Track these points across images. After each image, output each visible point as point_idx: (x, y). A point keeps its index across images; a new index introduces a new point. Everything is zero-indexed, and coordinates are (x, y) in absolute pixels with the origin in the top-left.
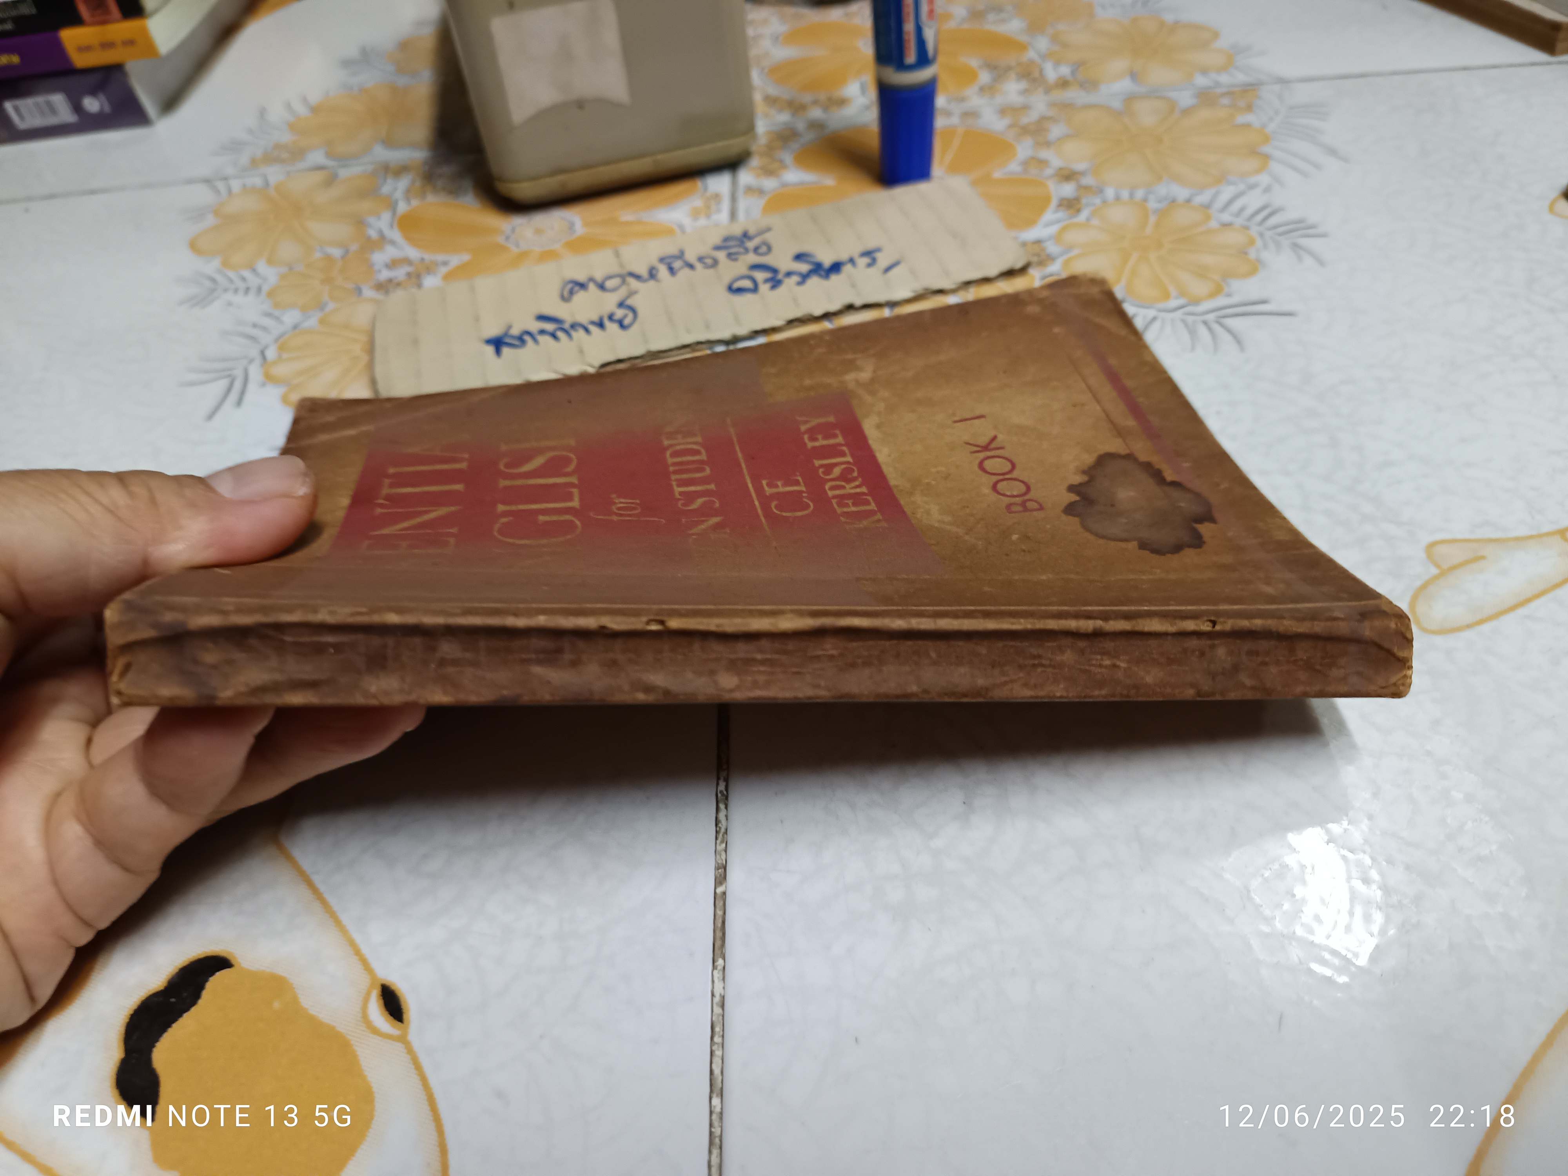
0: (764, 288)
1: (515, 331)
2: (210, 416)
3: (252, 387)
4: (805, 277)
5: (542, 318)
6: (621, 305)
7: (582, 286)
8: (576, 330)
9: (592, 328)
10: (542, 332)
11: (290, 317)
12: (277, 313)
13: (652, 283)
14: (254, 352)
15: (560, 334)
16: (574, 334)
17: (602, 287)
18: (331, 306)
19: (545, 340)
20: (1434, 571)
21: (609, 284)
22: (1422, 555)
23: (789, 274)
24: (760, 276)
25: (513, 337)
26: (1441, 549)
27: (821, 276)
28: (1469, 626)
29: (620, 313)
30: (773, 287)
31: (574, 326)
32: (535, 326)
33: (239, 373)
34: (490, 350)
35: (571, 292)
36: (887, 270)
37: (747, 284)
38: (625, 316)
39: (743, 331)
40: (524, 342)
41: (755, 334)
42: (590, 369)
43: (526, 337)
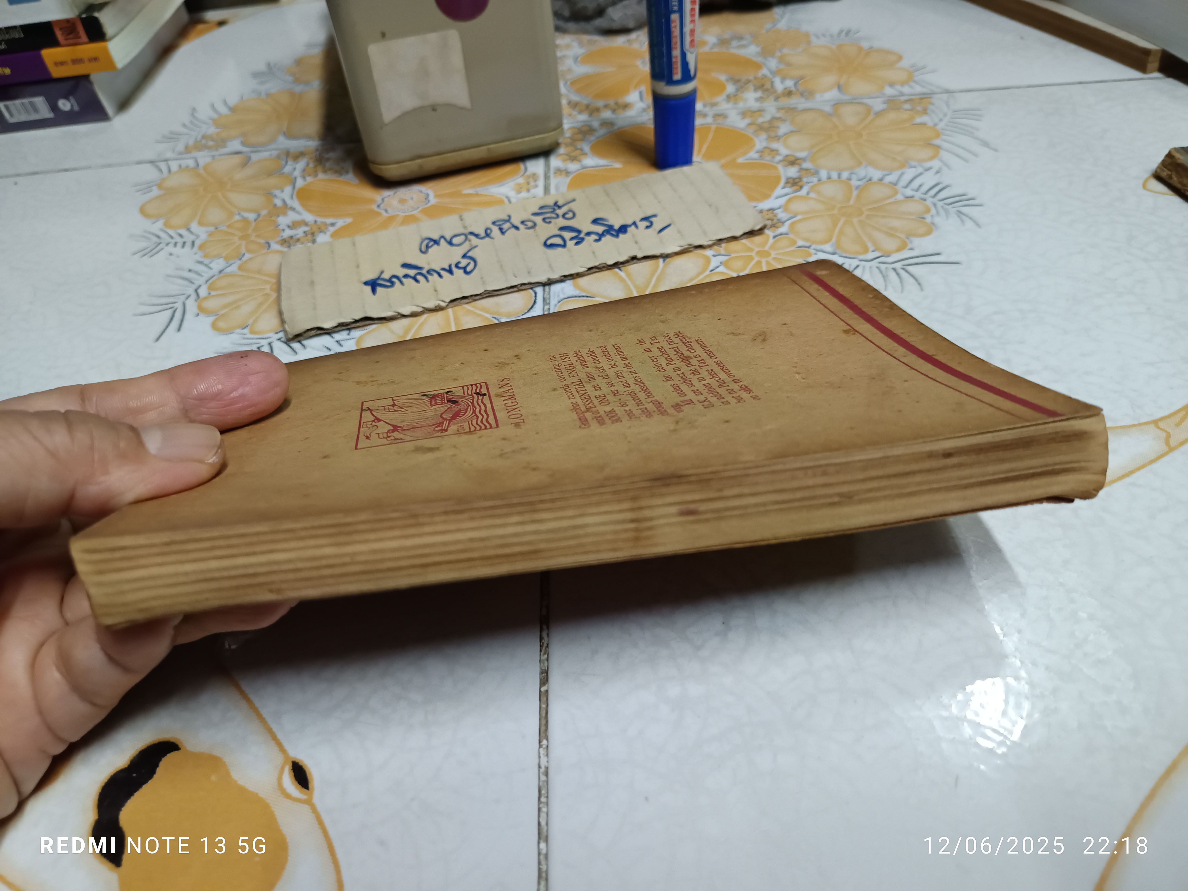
0: (570, 244)
1: (386, 276)
2: (158, 339)
3: (188, 316)
4: (601, 236)
5: (405, 266)
6: (464, 256)
7: (436, 242)
8: (431, 275)
9: (443, 273)
10: (406, 276)
11: (218, 265)
12: (206, 261)
13: (487, 239)
14: (191, 291)
15: (419, 277)
16: (429, 277)
17: (450, 243)
18: (247, 256)
19: (408, 281)
21: (455, 241)
23: (588, 234)
24: (567, 235)
25: (384, 280)
27: (612, 235)
29: (464, 262)
30: (577, 244)
31: (429, 272)
32: (401, 272)
33: (179, 306)
34: (368, 288)
35: (427, 247)
36: (660, 231)
37: (558, 241)
38: (468, 264)
39: (555, 276)
40: (393, 284)
41: (565, 278)
42: (443, 304)
43: (394, 280)
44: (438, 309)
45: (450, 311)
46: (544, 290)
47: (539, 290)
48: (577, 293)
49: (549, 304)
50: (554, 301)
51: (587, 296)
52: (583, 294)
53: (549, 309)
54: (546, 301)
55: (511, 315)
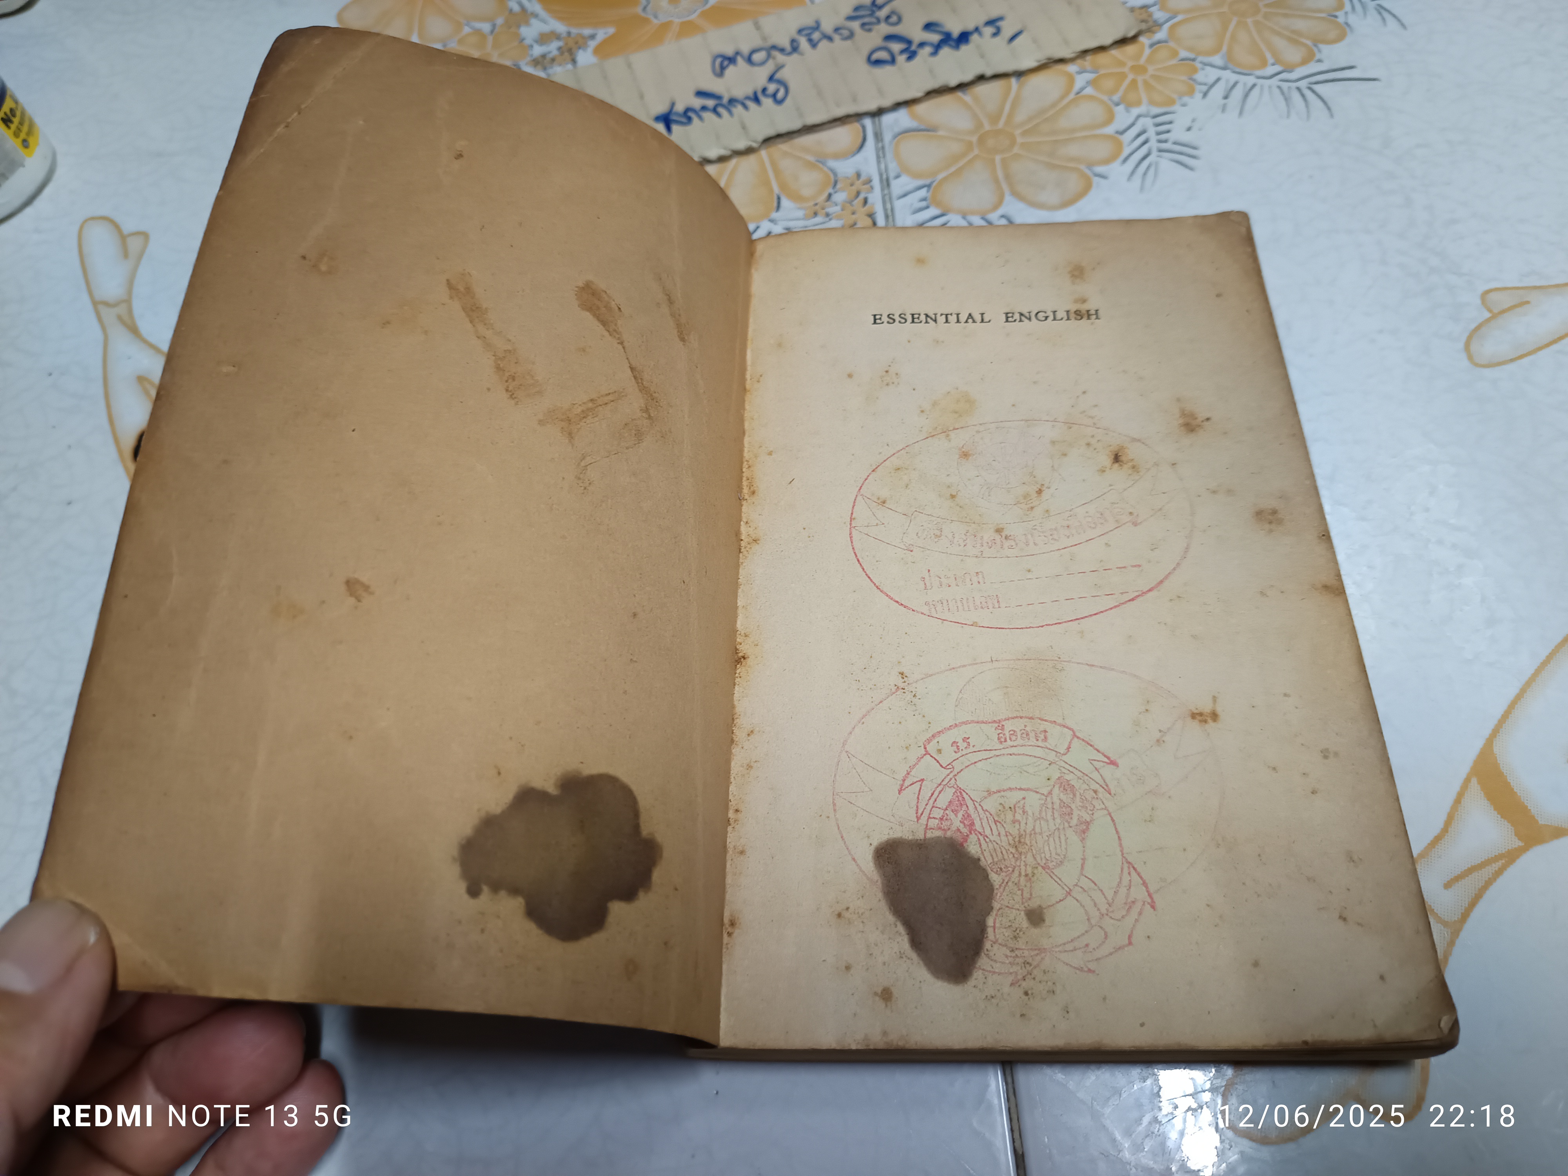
0: (901, 60)
1: (680, 108)
4: (936, 48)
5: (700, 94)
6: (771, 79)
7: (731, 60)
8: (735, 106)
9: (749, 103)
10: (704, 108)
13: (796, 56)
15: (721, 110)
16: (734, 110)
17: (750, 61)
19: (707, 115)
20: (1487, 315)
21: (755, 58)
22: (1478, 301)
23: (922, 45)
24: (895, 47)
25: (677, 114)
26: (1493, 296)
27: (951, 47)
28: (1512, 361)
29: (772, 87)
30: (909, 59)
31: (732, 101)
32: (697, 103)
34: (662, 126)
35: (722, 67)
36: (1012, 39)
37: (884, 55)
38: (778, 90)
39: (887, 103)
40: (690, 119)
41: (898, 106)
42: (755, 145)
43: (690, 114)
44: (749, 151)
45: (763, 153)
46: (874, 123)
47: (868, 122)
48: (913, 124)
49: (882, 140)
50: (887, 137)
51: (927, 130)
52: (922, 127)
53: (883, 148)
54: (878, 136)
55: (838, 156)
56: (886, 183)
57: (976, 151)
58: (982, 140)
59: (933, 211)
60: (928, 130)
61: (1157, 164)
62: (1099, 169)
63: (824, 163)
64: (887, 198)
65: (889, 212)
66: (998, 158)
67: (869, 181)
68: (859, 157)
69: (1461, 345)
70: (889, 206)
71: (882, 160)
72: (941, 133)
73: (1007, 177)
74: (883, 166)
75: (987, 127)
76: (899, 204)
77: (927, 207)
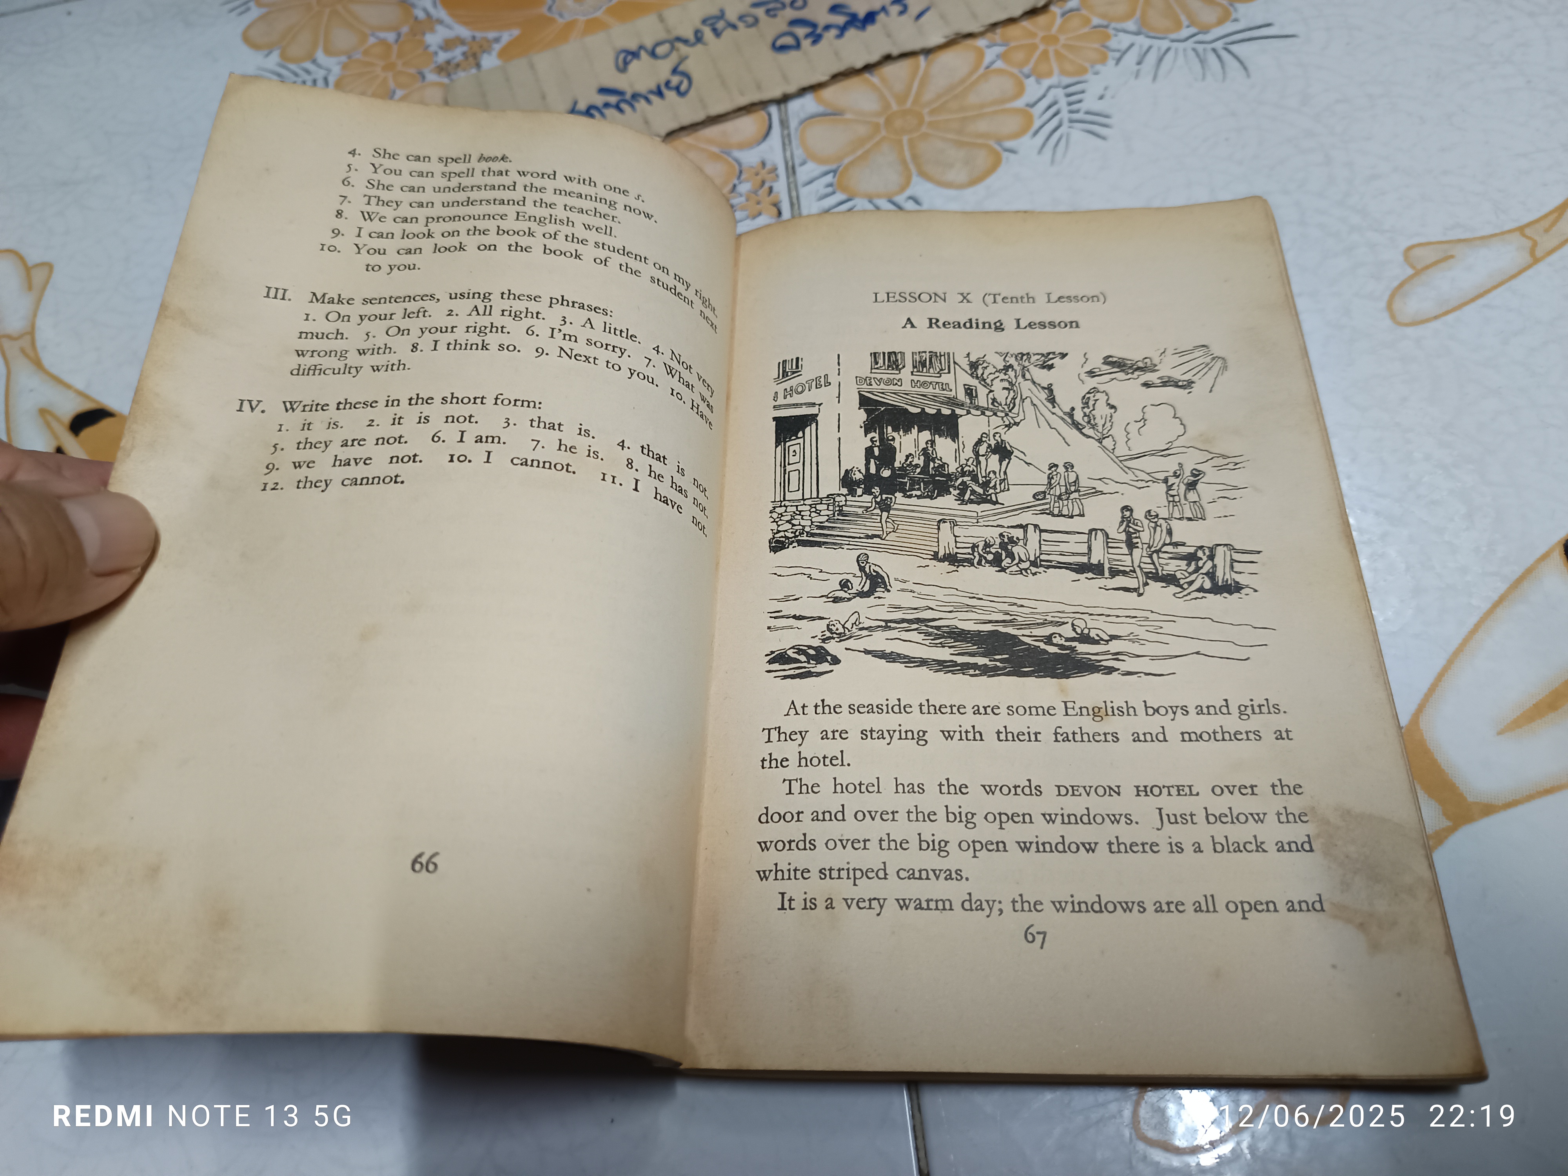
0: (806, 44)
1: (582, 106)
4: (842, 30)
5: (603, 91)
6: (675, 71)
7: (635, 55)
8: (638, 101)
9: (652, 97)
10: (607, 105)
13: (700, 47)
15: (624, 106)
16: (637, 105)
17: (653, 54)
19: (610, 112)
20: (1410, 272)
21: (659, 51)
22: (1401, 258)
23: (827, 28)
24: (800, 31)
26: (1417, 252)
27: (857, 27)
28: (1436, 318)
29: (675, 80)
30: (814, 43)
31: (635, 96)
32: (600, 100)
35: (626, 62)
36: (919, 17)
37: (789, 40)
38: (681, 83)
39: (792, 89)
40: (592, 117)
41: (803, 91)
43: (593, 111)
46: (780, 110)
47: (773, 110)
48: (820, 109)
49: (788, 127)
50: (793, 123)
51: (833, 114)
52: (829, 111)
53: (789, 135)
54: (784, 124)
55: (742, 146)
56: (791, 171)
57: (883, 133)
58: (889, 122)
59: (839, 197)
60: (835, 114)
61: (1068, 135)
62: (1008, 144)
63: (729, 154)
64: (792, 187)
65: (795, 200)
66: (905, 139)
67: (774, 169)
68: (764, 146)
69: (1383, 304)
70: (794, 194)
71: (787, 147)
72: (848, 116)
73: (915, 157)
74: (788, 154)
75: (895, 107)
76: (804, 191)
77: (833, 193)
